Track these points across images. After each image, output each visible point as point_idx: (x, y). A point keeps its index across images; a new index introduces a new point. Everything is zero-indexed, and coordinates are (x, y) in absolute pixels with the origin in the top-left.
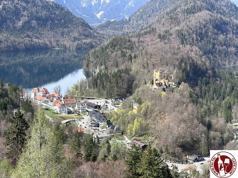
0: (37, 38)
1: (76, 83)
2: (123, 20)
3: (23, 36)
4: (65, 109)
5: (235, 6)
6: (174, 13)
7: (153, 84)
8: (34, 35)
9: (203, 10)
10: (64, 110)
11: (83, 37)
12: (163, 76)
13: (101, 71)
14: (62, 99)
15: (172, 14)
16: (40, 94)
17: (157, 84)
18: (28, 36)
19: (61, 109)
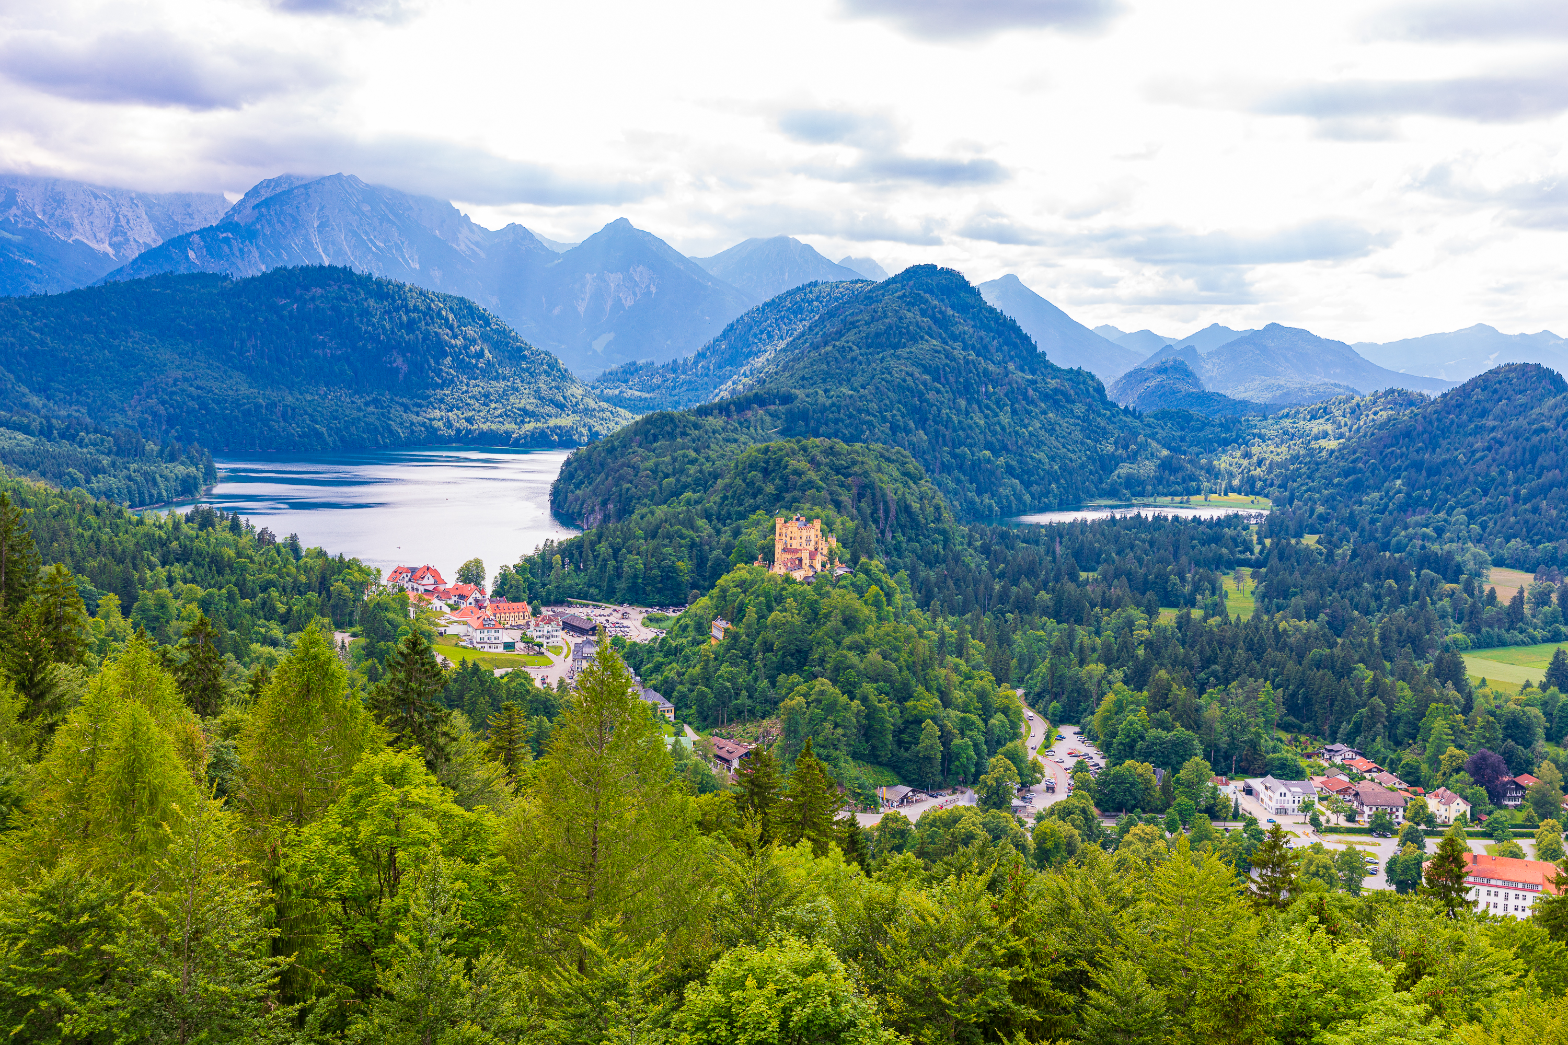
0: (406, 408)
1: (530, 553)
2: (675, 361)
3: (360, 402)
4: (497, 636)
5: (1017, 330)
6: (834, 346)
7: (769, 558)
8: (397, 399)
9: (922, 338)
10: (492, 639)
11: (549, 409)
12: (804, 538)
13: (606, 519)
14: (487, 603)
15: (829, 348)
16: (415, 587)
17: (785, 564)
18: (375, 402)
19: (485, 635)
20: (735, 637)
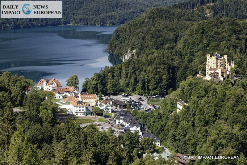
4: (83, 109)
7: (205, 74)
10: (81, 110)
13: (133, 56)
14: (79, 95)
16: (49, 87)
17: (210, 75)
19: (78, 109)
20: (188, 108)
